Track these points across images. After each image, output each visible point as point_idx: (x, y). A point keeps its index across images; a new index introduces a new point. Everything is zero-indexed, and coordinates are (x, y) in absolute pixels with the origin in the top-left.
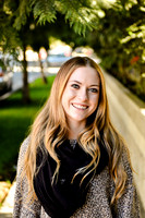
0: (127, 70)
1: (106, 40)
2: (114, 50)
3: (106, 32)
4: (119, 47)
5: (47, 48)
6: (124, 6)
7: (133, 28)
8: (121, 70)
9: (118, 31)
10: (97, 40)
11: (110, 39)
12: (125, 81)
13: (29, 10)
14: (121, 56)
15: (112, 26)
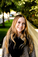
0: (31, 18)
1: (25, 10)
2: (28, 13)
3: (26, 8)
4: (29, 12)
5: (10, 12)
6: (30, 1)
7: (33, 7)
8: (30, 18)
9: (29, 8)
10: (23, 10)
11: (27, 10)
12: (30, 21)
13: (4, 2)
14: (30, 15)
15: (27, 6)
